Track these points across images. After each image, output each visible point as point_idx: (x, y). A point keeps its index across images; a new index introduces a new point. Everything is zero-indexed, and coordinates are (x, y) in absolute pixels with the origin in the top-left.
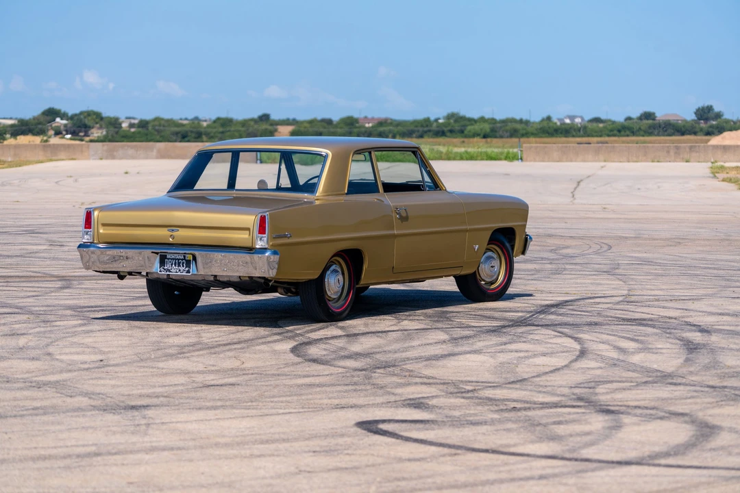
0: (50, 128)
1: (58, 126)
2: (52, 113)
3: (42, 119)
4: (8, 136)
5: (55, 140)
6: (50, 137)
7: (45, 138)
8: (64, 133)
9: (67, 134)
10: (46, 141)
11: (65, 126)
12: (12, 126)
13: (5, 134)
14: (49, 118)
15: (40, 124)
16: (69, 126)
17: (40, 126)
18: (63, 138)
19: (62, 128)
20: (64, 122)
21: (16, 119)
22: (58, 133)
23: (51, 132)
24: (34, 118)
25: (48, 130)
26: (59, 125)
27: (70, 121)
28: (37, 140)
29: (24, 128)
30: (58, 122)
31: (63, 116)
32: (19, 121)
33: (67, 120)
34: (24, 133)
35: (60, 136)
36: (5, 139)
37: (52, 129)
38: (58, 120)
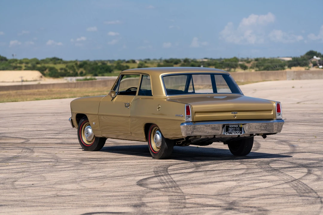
0: (310, 62)
1: (315, 62)
2: (311, 54)
3: (306, 58)
4: (286, 67)
5: (313, 69)
6: (310, 67)
7: (307, 68)
8: (318, 65)
9: (320, 65)
10: (308, 69)
11: (319, 61)
12: (289, 61)
13: (285, 66)
14: (309, 57)
15: (305, 60)
16: (321, 60)
17: (304, 61)
18: (318, 67)
19: (317, 62)
20: (319, 58)
21: (291, 57)
22: (315, 65)
23: (311, 65)
24: (301, 57)
25: (309, 64)
26: (316, 60)
27: (322, 58)
28: (303, 69)
29: (296, 62)
30: (315, 59)
31: (318, 55)
32: (293, 59)
33: (320, 57)
34: (295, 65)
35: (316, 66)
36: (284, 69)
37: (312, 62)
38: (315, 57)
